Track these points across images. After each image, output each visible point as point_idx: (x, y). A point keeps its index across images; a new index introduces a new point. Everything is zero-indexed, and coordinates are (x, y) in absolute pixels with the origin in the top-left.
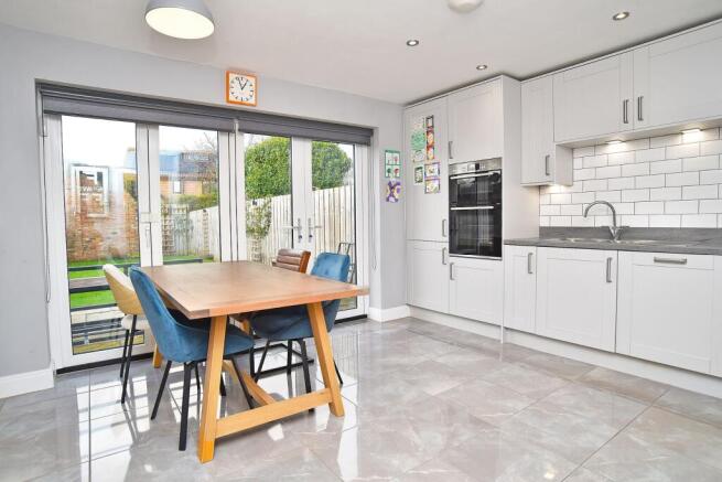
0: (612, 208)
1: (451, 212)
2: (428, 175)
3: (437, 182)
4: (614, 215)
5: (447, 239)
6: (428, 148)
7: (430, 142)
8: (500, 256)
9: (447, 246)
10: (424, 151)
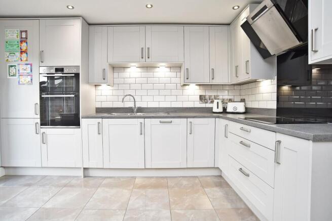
0: (134, 98)
1: (41, 98)
2: (21, 71)
3: (29, 77)
4: (135, 101)
5: (39, 116)
6: (22, 52)
7: (24, 49)
8: (79, 125)
9: (39, 121)
10: (18, 54)
